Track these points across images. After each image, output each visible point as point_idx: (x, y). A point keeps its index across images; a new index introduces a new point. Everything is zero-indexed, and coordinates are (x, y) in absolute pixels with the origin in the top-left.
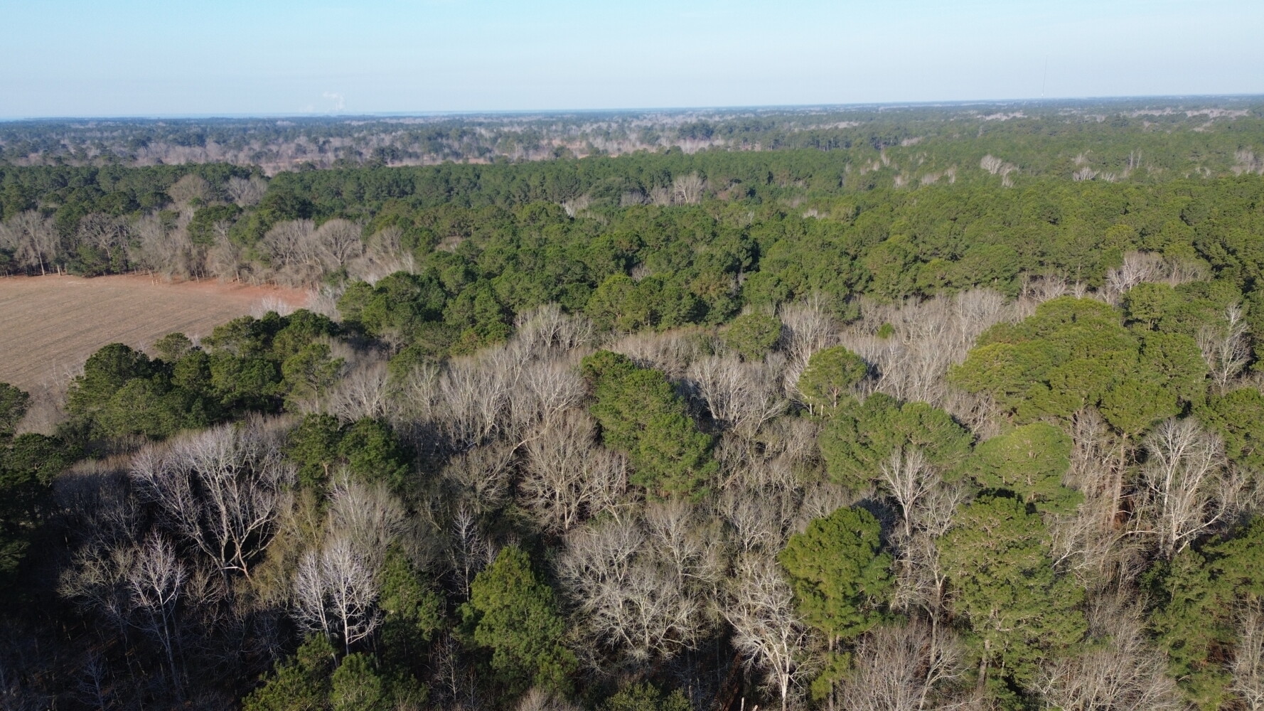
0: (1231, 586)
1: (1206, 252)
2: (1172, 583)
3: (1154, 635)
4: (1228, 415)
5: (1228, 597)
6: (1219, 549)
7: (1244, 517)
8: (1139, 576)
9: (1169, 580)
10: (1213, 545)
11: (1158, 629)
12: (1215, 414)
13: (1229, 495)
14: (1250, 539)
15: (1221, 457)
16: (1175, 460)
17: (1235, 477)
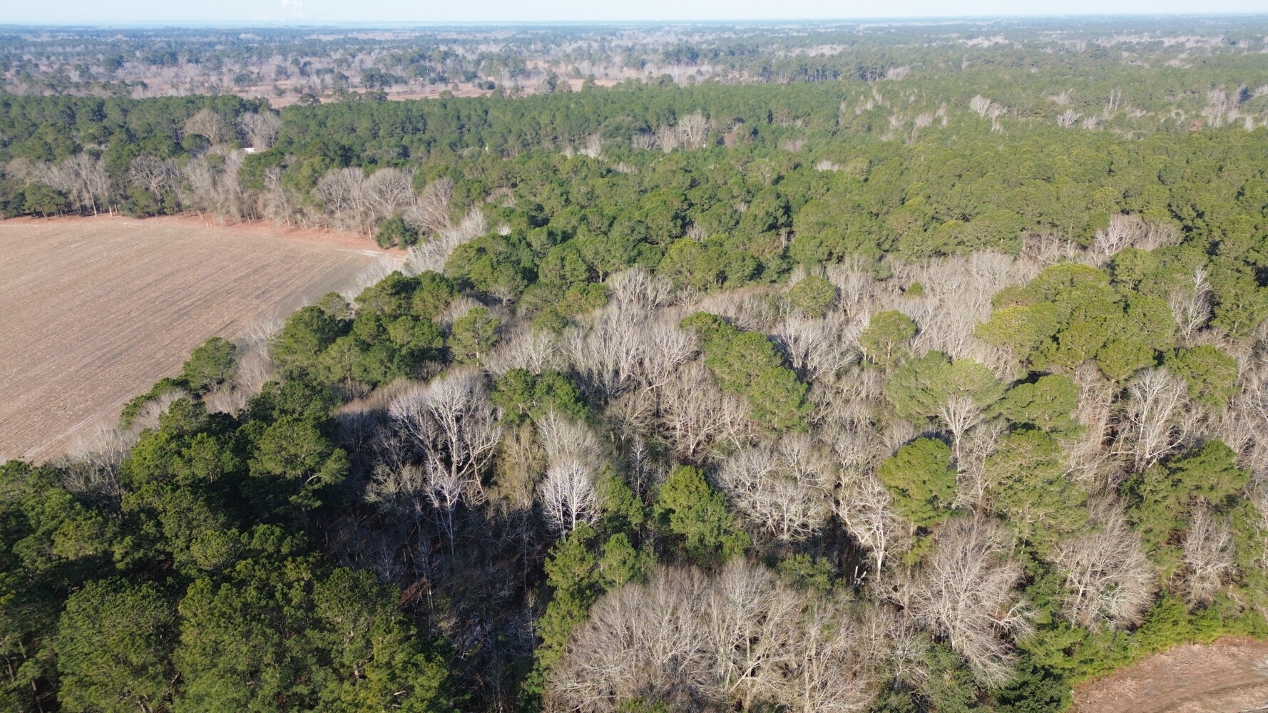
0: (1187, 491)
1: (1179, 213)
2: (1144, 490)
3: (1132, 524)
4: (1191, 365)
5: (1185, 499)
6: (1179, 465)
7: (1199, 441)
8: (1120, 484)
9: (1143, 487)
10: (1175, 462)
11: (1135, 520)
12: (1181, 364)
13: (1187, 425)
14: (1202, 458)
15: (1184, 397)
16: (1150, 398)
17: (1194, 411)
